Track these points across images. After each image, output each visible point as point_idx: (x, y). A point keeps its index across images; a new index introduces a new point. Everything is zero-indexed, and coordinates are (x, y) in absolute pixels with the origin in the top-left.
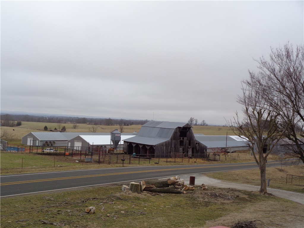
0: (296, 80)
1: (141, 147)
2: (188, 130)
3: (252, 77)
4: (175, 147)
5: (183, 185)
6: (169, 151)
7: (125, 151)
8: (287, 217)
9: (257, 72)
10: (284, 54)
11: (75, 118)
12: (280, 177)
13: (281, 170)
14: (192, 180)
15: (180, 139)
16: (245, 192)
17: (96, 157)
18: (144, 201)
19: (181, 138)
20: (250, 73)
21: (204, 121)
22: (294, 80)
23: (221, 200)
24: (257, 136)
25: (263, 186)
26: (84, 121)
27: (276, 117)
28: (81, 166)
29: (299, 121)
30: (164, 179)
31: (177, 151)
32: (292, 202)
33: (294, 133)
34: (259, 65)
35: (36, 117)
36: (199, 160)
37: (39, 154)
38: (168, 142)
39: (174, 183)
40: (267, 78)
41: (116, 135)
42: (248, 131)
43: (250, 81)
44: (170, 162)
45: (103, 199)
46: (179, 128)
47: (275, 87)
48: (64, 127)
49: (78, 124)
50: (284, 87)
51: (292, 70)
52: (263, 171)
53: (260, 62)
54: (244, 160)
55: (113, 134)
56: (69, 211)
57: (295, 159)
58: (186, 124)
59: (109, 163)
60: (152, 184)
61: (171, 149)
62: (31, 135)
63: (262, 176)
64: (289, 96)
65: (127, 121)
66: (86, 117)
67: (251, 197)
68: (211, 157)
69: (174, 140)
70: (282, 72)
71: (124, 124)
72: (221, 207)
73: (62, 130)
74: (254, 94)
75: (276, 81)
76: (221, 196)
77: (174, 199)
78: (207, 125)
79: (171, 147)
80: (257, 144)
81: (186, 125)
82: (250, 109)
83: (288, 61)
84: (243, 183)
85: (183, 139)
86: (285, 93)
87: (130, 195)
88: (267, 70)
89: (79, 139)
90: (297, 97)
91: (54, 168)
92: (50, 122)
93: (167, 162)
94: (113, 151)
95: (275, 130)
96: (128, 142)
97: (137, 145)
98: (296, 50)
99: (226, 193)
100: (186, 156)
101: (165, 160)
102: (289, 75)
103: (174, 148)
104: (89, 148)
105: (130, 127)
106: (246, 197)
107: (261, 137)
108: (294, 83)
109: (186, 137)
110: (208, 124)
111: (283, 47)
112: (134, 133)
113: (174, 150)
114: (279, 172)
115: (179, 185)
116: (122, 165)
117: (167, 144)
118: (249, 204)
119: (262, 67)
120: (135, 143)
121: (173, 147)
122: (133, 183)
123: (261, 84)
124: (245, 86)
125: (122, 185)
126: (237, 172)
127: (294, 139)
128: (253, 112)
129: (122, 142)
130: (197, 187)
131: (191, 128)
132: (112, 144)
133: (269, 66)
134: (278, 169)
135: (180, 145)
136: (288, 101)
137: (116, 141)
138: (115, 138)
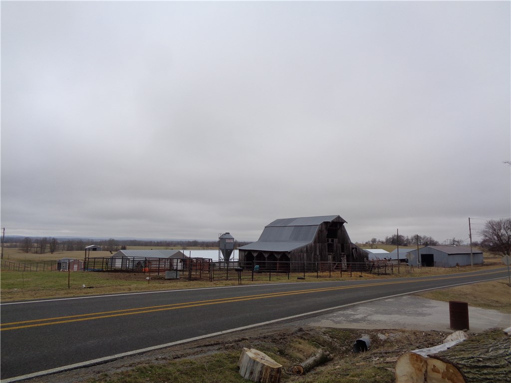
1: (266, 255)
2: (338, 227)
4: (321, 254)
6: (313, 260)
7: (242, 264)
15: (328, 241)
19: (330, 240)
31: (324, 258)
36: (366, 274)
38: (311, 246)
41: (227, 241)
44: (322, 277)
46: (326, 223)
55: (222, 240)
58: (335, 217)
59: (211, 279)
61: (315, 258)
69: (319, 242)
79: (315, 254)
81: (336, 219)
85: (332, 241)
93: (317, 277)
96: (245, 250)
97: (261, 253)
100: (338, 268)
103: (320, 256)
109: (336, 238)
113: (319, 258)
116: (236, 282)
117: (308, 250)
121: (318, 254)
131: (345, 224)
134: (503, 283)
135: (329, 251)
137: (227, 250)
138: (225, 245)
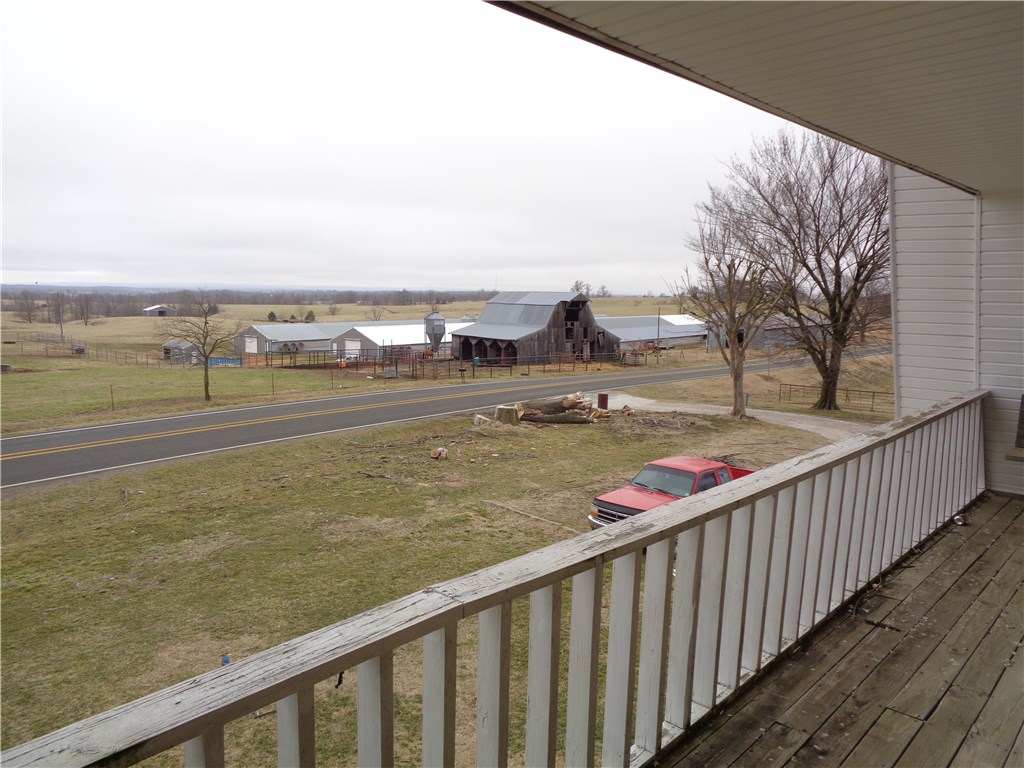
0: (801, 199)
1: (488, 344)
2: (581, 306)
3: (715, 196)
4: (556, 342)
5: (590, 408)
6: (545, 350)
7: (457, 354)
8: (785, 453)
9: (724, 185)
10: (778, 147)
11: (329, 291)
12: (766, 392)
13: (767, 378)
14: (603, 401)
15: (566, 325)
16: (705, 417)
17: (404, 369)
18: (527, 436)
19: (569, 323)
20: (711, 189)
21: (603, 287)
22: (796, 199)
23: (663, 431)
24: (726, 310)
25: (738, 404)
26: (350, 297)
27: (762, 272)
28: (383, 386)
29: (805, 279)
30: (557, 398)
31: (559, 348)
32: (792, 429)
33: (796, 302)
34: (728, 172)
35: (246, 293)
36: (606, 366)
37: (286, 367)
38: (544, 332)
39: (574, 405)
40: (743, 197)
41: (436, 323)
42: (709, 302)
43: (711, 206)
44: (550, 371)
45: (453, 437)
46: (565, 303)
47: (759, 215)
48: (312, 312)
49: (338, 306)
50: (776, 213)
51: (792, 180)
52: (738, 377)
53: (731, 166)
54: (693, 362)
55: (428, 322)
56: (401, 457)
57: (796, 353)
59: (435, 378)
60: (536, 409)
61: (548, 347)
62: (252, 332)
63: (736, 386)
64: (786, 232)
65: (441, 294)
66: (355, 290)
67: (718, 424)
68: (629, 358)
69: (554, 327)
70: (774, 184)
71: (437, 300)
72: (666, 441)
73: (307, 318)
74: (719, 231)
75: (761, 202)
76: (661, 424)
77: (580, 432)
78: (610, 296)
79: (549, 342)
80: (726, 325)
82: (713, 261)
83: (784, 162)
84: (698, 402)
85: (572, 325)
86: (778, 225)
87: (498, 429)
88: (744, 181)
89: (354, 335)
90: (802, 230)
91: (332, 392)
92: (278, 303)
93: (544, 371)
94: (432, 355)
95: (761, 299)
96: (460, 336)
97: (481, 341)
98: (801, 139)
99: (671, 419)
100: (580, 359)
101: (541, 367)
102: (787, 188)
103: (555, 344)
104: (385, 351)
105: (448, 306)
106: (708, 424)
107: (734, 313)
108: (796, 204)
109: (577, 320)
110: (613, 293)
111: (777, 134)
112: (464, 317)
113: (554, 348)
114: (764, 382)
115: (583, 408)
116: (460, 380)
117: (540, 337)
118: (715, 434)
119: (735, 175)
120: (475, 338)
121: (553, 342)
122: (501, 407)
123: (732, 210)
124: (703, 215)
125: (473, 414)
126: (683, 383)
127: (795, 314)
128: (718, 266)
129: (448, 338)
130: (614, 411)
131: (588, 303)
132: (429, 341)
133: (748, 173)
134: (762, 376)
135: (567, 337)
136: (785, 241)
137: (435, 335)
138: (433, 329)
